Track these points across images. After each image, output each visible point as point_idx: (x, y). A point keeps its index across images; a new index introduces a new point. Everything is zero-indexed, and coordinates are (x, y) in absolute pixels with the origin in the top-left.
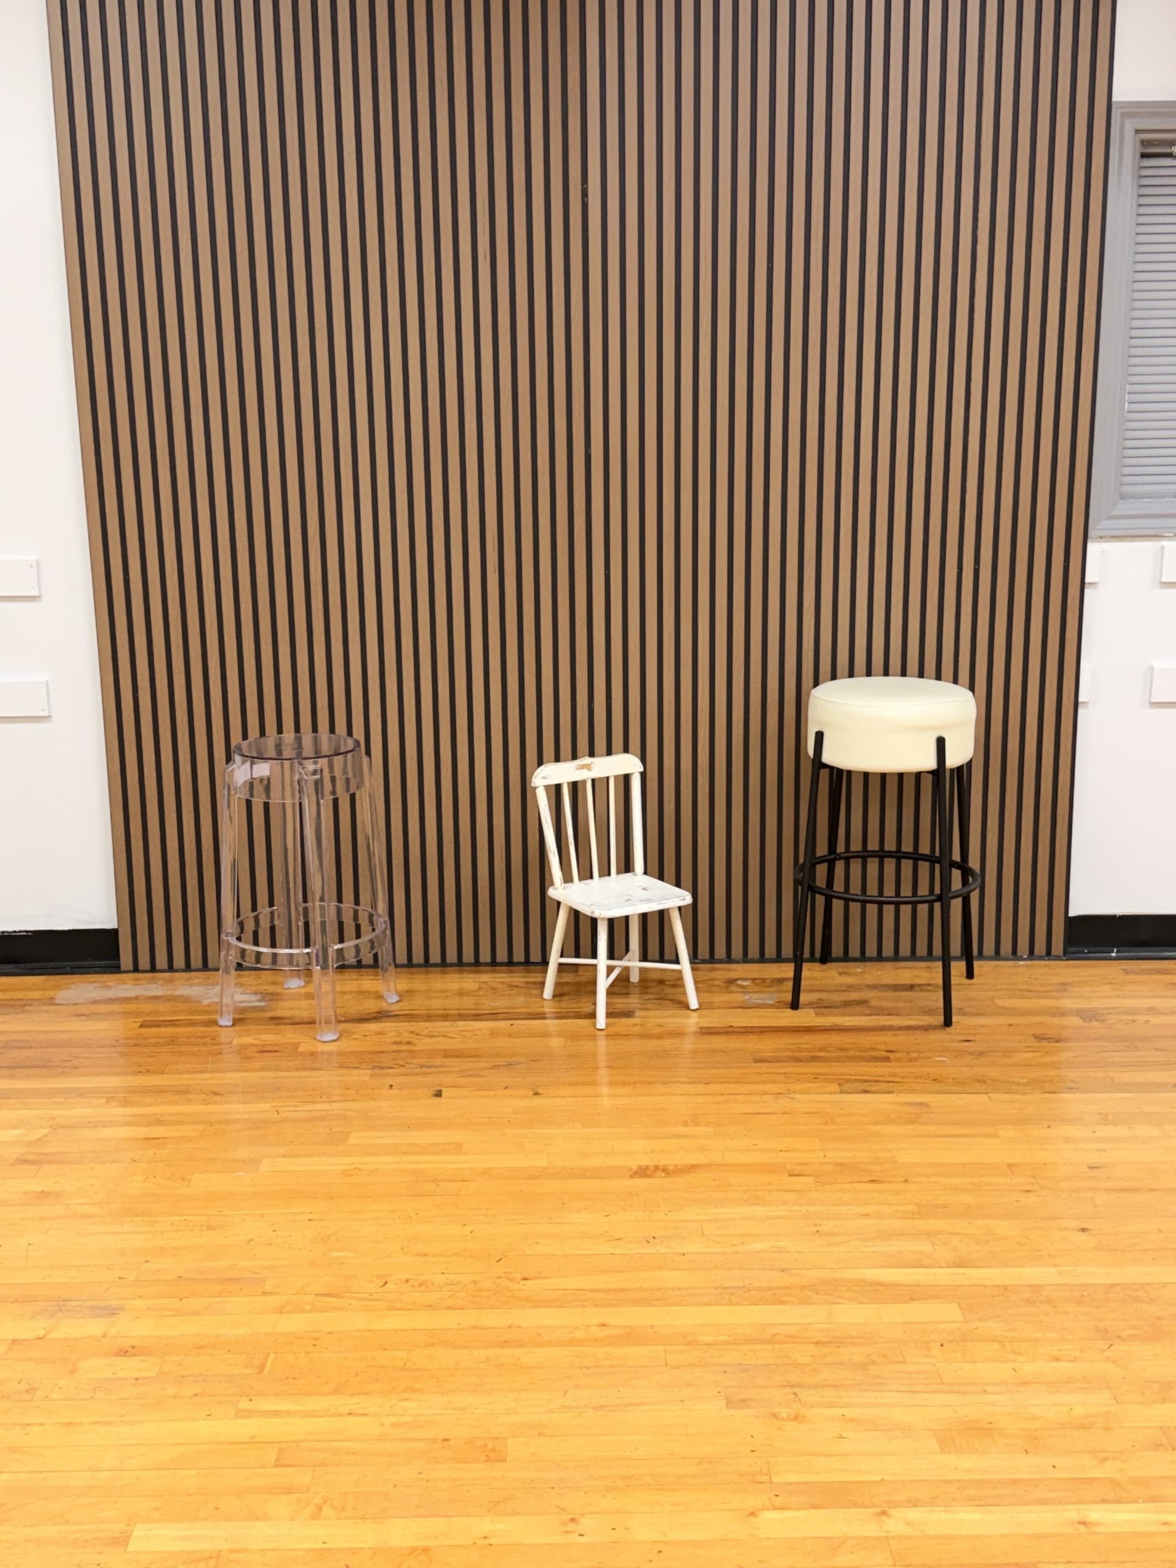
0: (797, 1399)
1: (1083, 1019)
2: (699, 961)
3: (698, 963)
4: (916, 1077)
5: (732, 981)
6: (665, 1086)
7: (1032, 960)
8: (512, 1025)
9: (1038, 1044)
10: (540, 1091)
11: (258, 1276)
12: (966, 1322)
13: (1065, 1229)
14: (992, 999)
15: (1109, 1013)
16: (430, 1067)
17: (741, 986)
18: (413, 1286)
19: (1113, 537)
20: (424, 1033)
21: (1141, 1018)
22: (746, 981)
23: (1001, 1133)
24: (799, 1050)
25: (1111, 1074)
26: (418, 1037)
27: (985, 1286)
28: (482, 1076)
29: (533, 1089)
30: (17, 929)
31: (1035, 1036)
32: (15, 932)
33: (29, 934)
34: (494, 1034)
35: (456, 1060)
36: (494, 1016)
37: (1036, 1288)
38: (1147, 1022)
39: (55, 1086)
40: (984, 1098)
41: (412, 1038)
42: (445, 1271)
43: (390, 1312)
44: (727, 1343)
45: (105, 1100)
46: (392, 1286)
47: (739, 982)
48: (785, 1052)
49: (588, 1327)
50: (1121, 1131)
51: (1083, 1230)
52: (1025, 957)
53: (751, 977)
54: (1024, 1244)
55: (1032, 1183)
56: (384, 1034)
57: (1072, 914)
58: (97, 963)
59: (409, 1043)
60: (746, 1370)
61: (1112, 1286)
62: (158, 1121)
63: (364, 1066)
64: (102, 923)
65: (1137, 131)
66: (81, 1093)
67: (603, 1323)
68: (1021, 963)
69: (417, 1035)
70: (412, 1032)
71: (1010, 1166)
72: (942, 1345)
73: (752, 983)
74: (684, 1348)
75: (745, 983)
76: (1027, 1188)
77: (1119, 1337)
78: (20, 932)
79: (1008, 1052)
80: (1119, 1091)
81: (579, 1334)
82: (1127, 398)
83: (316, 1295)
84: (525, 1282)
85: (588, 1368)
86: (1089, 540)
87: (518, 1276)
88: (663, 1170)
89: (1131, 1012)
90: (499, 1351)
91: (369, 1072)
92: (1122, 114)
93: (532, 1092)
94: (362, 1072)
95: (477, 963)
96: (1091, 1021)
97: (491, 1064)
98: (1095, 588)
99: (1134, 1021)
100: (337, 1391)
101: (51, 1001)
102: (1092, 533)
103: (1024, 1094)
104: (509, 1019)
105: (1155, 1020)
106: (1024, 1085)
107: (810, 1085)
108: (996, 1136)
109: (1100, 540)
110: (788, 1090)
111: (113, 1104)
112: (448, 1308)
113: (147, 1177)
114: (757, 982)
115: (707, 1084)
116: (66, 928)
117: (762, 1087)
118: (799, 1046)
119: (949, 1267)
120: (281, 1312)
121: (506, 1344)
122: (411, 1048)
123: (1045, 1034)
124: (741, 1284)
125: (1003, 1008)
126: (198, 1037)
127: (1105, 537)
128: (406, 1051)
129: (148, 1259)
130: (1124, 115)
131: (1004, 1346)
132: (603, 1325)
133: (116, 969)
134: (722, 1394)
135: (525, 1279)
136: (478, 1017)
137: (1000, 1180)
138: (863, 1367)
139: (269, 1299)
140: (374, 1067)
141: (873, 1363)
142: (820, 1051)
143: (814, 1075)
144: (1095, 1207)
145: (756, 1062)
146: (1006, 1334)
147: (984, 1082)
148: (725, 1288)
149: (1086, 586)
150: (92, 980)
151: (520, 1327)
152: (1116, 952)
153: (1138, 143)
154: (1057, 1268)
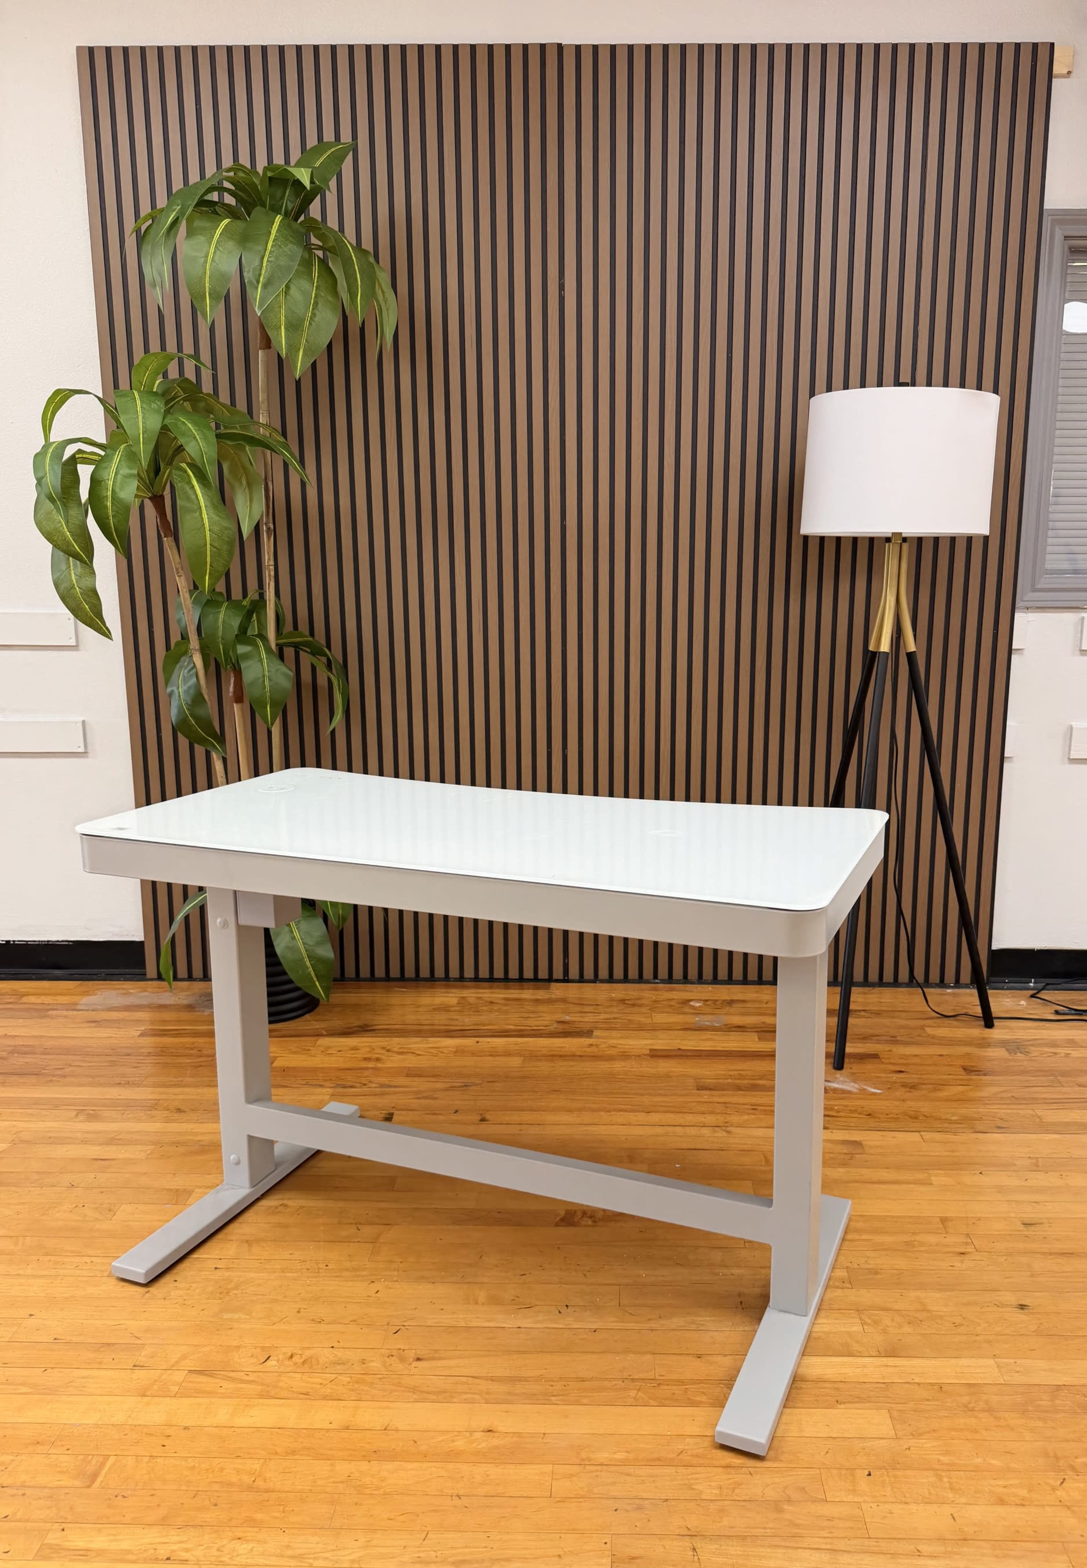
0: (696, 1558)
1: (1008, 1050)
2: (659, 981)
3: (657, 983)
4: (851, 1111)
5: (686, 1002)
6: (608, 1113)
7: (959, 988)
8: (478, 1042)
9: (967, 1077)
10: (488, 1117)
11: (140, 1342)
12: (897, 1438)
13: (1003, 1305)
14: (922, 1028)
15: (1032, 1045)
16: (390, 1086)
17: (693, 1008)
18: (296, 1364)
19: (1037, 608)
20: (395, 1049)
21: (1062, 1051)
22: (698, 1003)
23: (934, 1179)
24: (741, 1077)
25: (1039, 1113)
26: (390, 1054)
27: (919, 1384)
28: (436, 1098)
29: (481, 1114)
30: (60, 939)
31: (965, 1069)
32: (58, 941)
33: (70, 943)
34: (459, 1052)
35: (416, 1079)
36: (462, 1033)
37: (973, 1388)
38: (1067, 1055)
39: (36, 1095)
40: (915, 1137)
41: (383, 1054)
42: (336, 1344)
43: (261, 1401)
44: (624, 1463)
45: (74, 1113)
46: (274, 1363)
47: (692, 1003)
48: (727, 1079)
49: (472, 1432)
50: (1051, 1179)
51: (1022, 1307)
52: (952, 985)
53: (703, 998)
54: (961, 1325)
55: (967, 1243)
56: (358, 1049)
57: (995, 947)
58: (127, 970)
59: (378, 1060)
60: (640, 1508)
61: (1059, 1387)
62: (112, 1141)
63: (327, 1084)
64: (133, 936)
65: (1066, 238)
66: (56, 1105)
67: (490, 1429)
68: (949, 991)
69: (388, 1051)
70: (383, 1048)
71: (944, 1220)
72: (869, 1475)
73: (704, 1004)
74: (575, 1469)
75: (698, 1005)
76: (963, 1250)
77: (1073, 1468)
78: (63, 941)
79: (939, 1086)
80: (1047, 1132)
81: (460, 1444)
82: (1052, 483)
83: (190, 1371)
84: (418, 1364)
85: (459, 1496)
86: (1016, 610)
87: (412, 1354)
88: (591, 1217)
89: (1053, 1044)
90: (364, 1466)
91: (330, 1091)
92: (1053, 221)
93: (479, 1118)
94: (325, 1090)
95: (462, 978)
96: (1016, 1054)
97: (448, 1085)
98: (1021, 654)
99: (1055, 1053)
100: (164, 1522)
101: (73, 1007)
102: (1019, 604)
103: (955, 1133)
104: (475, 1037)
105: (1075, 1053)
106: (955, 1122)
107: (746, 1117)
108: (927, 1183)
109: (1026, 610)
110: (726, 1122)
111: (81, 1118)
112: (325, 1398)
113: (77, 1206)
114: (708, 1003)
115: (648, 1113)
116: (102, 940)
117: (701, 1119)
118: (741, 1072)
119: (879, 1356)
120: (144, 1395)
121: (376, 1455)
122: (379, 1065)
123: (974, 1066)
124: (650, 1375)
125: (933, 1037)
126: (187, 1048)
127: (1031, 608)
128: (373, 1068)
129: (32, 1313)
130: (1054, 222)
131: (940, 1478)
132: (489, 1431)
133: (141, 976)
134: (608, 1545)
135: (418, 1359)
136: (448, 1033)
137: (932, 1239)
138: (777, 1506)
139: (140, 1374)
140: (338, 1086)
141: (789, 1501)
142: (760, 1079)
143: (752, 1105)
144: (1032, 1276)
145: (698, 1090)
146: (942, 1458)
147: (916, 1118)
148: (633, 1380)
149: (1013, 652)
150: (118, 987)
151: (397, 1430)
152: (1035, 983)
153: (1066, 249)
154: (997, 1360)
